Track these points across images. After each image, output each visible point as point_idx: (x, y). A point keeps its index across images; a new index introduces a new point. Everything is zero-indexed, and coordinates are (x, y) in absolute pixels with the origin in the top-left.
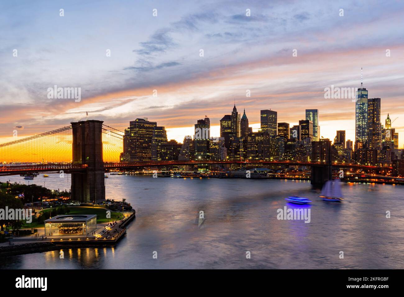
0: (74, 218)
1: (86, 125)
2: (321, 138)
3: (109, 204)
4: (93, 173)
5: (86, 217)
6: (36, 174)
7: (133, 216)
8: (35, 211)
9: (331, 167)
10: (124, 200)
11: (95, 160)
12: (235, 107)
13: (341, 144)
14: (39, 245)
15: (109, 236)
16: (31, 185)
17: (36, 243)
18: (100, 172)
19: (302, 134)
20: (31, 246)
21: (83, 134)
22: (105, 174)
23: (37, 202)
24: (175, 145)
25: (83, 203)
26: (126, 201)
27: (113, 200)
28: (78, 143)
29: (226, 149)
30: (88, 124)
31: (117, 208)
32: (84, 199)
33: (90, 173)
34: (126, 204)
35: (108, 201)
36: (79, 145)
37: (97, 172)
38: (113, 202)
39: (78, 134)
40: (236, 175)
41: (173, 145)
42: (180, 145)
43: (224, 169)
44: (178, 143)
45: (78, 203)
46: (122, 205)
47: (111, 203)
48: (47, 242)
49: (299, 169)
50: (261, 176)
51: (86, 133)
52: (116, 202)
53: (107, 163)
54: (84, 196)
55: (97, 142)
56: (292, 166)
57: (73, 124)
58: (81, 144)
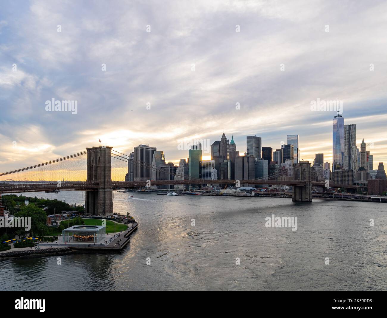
0: (87, 228)
1: (99, 150)
2: (301, 160)
3: (116, 217)
4: (103, 190)
5: (97, 227)
6: (58, 191)
7: (136, 227)
8: (57, 222)
9: (311, 186)
10: (128, 214)
11: (105, 180)
12: (224, 134)
13: (320, 165)
14: (59, 250)
15: (116, 244)
16: (54, 200)
17: (56, 248)
18: (108, 190)
19: (284, 158)
20: (53, 250)
21: (96, 158)
22: (113, 191)
23: (58, 214)
24: (172, 167)
25: (95, 216)
26: (130, 215)
27: (119, 214)
28: (91, 166)
29: (216, 170)
30: (100, 150)
31: (122, 221)
32: (96, 212)
33: (101, 190)
34: (129, 217)
35: (115, 214)
36: (92, 167)
37: (106, 190)
38: (119, 215)
39: (92, 158)
40: (224, 193)
41: (170, 167)
42: (176, 167)
43: (214, 188)
44: (174, 166)
45: (91, 216)
46: (127, 218)
47: (117, 216)
48: (66, 248)
49: (281, 188)
50: (247, 194)
51: (98, 157)
52: (122, 215)
53: (115, 182)
54: (96, 210)
55: (107, 165)
56: (275, 186)
57: (88, 149)
58: (94, 166)
